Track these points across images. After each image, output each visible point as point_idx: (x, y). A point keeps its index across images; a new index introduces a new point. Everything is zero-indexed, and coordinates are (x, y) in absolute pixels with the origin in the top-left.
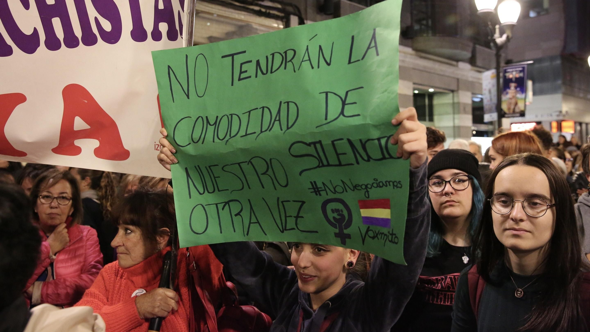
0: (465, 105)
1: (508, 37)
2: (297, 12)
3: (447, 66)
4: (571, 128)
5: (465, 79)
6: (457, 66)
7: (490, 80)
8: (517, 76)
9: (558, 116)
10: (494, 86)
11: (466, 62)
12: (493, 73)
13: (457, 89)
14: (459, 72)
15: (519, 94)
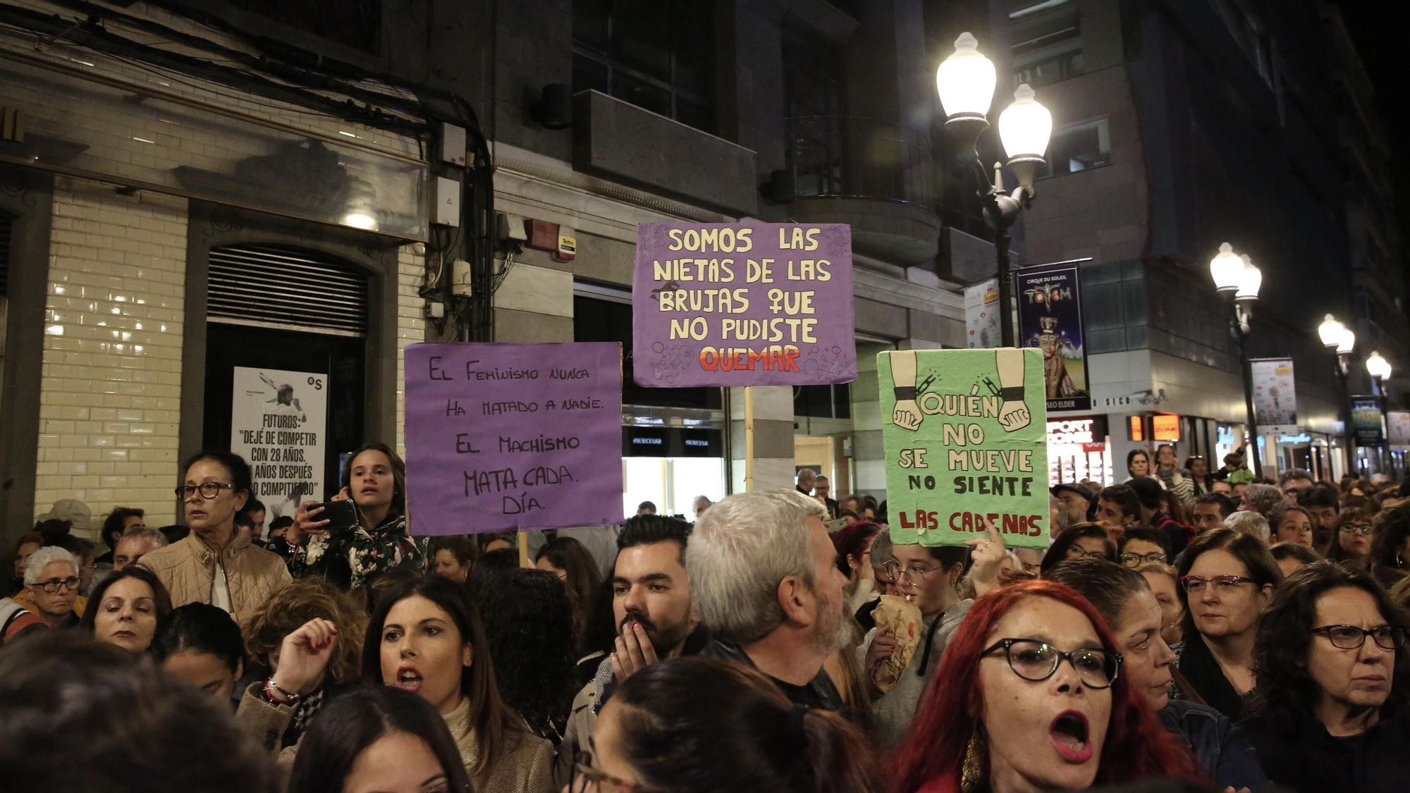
1: (1024, 194)
2: (465, 118)
3: (881, 276)
4: (1173, 429)
5: (925, 309)
6: (906, 278)
7: (983, 308)
8: (1057, 297)
9: (1143, 401)
10: (994, 323)
11: (926, 269)
12: (989, 290)
13: (905, 336)
14: (911, 293)
15: (1068, 346)
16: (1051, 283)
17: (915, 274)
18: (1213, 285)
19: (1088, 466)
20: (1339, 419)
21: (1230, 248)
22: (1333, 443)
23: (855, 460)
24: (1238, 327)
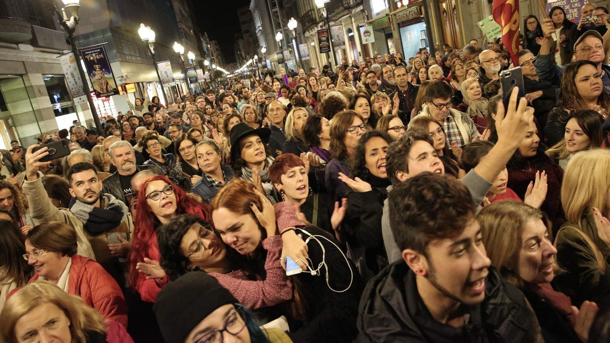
0: (39, 87)
1: (75, 19)
3: (7, 50)
4: (133, 88)
5: (31, 60)
6: (19, 49)
7: (69, 64)
8: (98, 58)
9: (121, 80)
10: (75, 69)
11: (26, 44)
12: (70, 57)
13: (25, 73)
14: (22, 55)
15: (106, 74)
16: (95, 53)
17: (22, 47)
18: (141, 40)
19: (104, 107)
20: (182, 73)
21: (144, 25)
22: (181, 82)
23: (15, 127)
24: (151, 52)
